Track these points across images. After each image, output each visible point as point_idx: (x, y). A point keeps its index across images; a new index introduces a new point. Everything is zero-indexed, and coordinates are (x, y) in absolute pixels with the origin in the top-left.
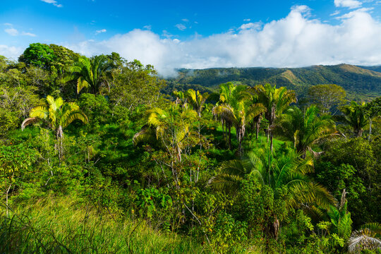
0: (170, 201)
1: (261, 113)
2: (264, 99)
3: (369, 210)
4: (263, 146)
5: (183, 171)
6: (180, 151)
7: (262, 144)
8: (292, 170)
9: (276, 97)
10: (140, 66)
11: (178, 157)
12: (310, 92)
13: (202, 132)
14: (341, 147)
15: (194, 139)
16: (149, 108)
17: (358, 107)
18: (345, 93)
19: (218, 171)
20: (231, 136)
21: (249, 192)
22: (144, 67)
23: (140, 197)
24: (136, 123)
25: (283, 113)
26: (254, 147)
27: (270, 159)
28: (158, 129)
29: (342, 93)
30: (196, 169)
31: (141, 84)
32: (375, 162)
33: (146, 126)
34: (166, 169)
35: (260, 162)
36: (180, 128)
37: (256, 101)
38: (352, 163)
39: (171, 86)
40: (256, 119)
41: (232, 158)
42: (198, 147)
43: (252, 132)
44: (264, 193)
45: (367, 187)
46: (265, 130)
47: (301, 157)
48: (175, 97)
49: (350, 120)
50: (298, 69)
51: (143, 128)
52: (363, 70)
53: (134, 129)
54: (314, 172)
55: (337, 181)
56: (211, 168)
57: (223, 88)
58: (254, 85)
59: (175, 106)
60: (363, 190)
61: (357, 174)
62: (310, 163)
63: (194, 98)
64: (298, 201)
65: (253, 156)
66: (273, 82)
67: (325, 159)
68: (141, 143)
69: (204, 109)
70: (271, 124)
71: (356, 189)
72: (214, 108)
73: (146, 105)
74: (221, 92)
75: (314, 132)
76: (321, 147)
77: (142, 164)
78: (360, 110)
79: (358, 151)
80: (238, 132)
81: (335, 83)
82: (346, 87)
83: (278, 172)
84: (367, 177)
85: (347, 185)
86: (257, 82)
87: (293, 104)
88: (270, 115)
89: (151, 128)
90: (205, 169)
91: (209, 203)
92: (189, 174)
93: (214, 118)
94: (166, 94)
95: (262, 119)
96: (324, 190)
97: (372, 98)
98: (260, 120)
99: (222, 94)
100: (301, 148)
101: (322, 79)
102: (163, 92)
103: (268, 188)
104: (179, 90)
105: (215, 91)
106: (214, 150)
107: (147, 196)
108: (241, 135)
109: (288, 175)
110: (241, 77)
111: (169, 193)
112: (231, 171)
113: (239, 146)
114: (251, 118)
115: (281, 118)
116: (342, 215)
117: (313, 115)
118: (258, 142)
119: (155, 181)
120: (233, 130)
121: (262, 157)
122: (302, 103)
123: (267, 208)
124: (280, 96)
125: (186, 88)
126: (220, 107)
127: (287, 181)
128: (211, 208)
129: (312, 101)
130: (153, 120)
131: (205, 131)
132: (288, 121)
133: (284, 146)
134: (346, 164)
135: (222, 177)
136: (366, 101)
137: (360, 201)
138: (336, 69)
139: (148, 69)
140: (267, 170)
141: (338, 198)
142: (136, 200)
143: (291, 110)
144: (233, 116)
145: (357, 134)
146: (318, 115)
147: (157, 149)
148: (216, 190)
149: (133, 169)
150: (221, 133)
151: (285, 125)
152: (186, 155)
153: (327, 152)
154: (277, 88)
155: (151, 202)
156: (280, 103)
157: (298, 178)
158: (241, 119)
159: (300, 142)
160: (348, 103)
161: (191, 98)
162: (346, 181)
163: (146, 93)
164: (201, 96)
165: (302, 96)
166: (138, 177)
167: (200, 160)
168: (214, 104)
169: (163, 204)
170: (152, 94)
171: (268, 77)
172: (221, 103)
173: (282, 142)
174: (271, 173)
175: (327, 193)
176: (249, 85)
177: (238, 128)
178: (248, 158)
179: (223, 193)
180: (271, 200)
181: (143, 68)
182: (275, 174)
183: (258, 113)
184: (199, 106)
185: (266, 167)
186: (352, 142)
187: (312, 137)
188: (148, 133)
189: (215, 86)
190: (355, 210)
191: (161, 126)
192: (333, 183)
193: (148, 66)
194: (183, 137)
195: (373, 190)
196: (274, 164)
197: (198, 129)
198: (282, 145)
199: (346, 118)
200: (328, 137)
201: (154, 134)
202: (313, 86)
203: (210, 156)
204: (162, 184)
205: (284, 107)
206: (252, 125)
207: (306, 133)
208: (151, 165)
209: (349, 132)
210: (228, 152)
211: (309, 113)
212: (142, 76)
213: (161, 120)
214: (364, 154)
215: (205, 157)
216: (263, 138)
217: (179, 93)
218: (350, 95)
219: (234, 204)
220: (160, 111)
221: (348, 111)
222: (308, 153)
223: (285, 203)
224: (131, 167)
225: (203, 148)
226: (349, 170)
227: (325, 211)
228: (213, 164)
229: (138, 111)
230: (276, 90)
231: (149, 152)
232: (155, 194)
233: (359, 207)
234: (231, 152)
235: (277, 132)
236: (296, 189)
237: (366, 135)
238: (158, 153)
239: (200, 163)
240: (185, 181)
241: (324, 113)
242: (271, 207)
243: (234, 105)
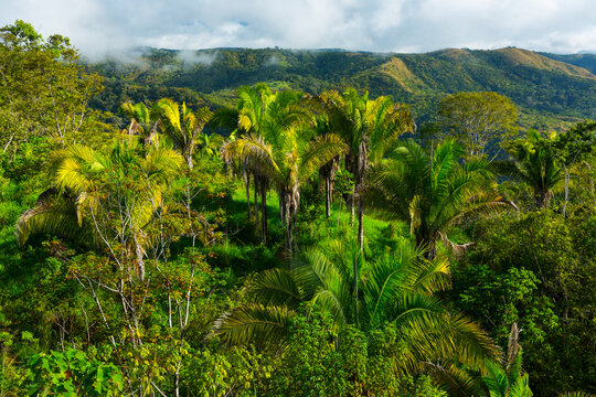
0: (117, 379)
1: (337, 158)
2: (342, 124)
3: (565, 365)
4: (341, 234)
5: (149, 301)
6: (141, 251)
7: (338, 228)
8: (404, 286)
9: (370, 119)
10: (31, 38)
11: (138, 268)
12: (444, 109)
13: (196, 205)
14: (509, 232)
15: (176, 221)
16: (59, 146)
17: (542, 143)
18: (517, 111)
19: (236, 298)
20: (267, 211)
21: (311, 343)
22: (43, 41)
23: (38, 373)
24: (22, 184)
25: (385, 157)
26: (321, 238)
27: (357, 264)
28: (81, 200)
29: (509, 112)
30: (184, 296)
31: (35, 84)
32: (576, 262)
33: (50, 193)
34: (105, 298)
35: (335, 272)
36: (141, 196)
37: (323, 130)
38: (531, 266)
39: (117, 89)
40: (325, 171)
41: (270, 265)
42: (186, 241)
43: (317, 202)
44: (344, 344)
45: (561, 315)
46: (345, 196)
47: (426, 255)
48: (126, 118)
49: (525, 171)
50: (418, 57)
51: (42, 197)
52: (552, 63)
53: (18, 201)
54: (450, 286)
55: (500, 307)
56: (221, 291)
57: (246, 97)
58: (320, 92)
59: (130, 139)
60: (554, 324)
61: (541, 290)
62: (443, 268)
63: (175, 119)
64: (420, 358)
65: (318, 257)
66: (362, 85)
67: (477, 259)
68: (37, 236)
69: (200, 147)
70: (358, 181)
71: (538, 322)
72: (225, 145)
73: (50, 139)
74: (241, 107)
75: (451, 200)
76: (468, 232)
77: (42, 289)
78: (546, 148)
79: (543, 239)
80: (283, 202)
81: (495, 89)
82: (517, 98)
83: (375, 294)
84: (561, 295)
85: (520, 315)
86: (326, 83)
87: (408, 135)
88: (357, 159)
89: (66, 196)
90: (206, 295)
91: (214, 376)
92: (166, 309)
93: (224, 171)
94: (104, 109)
95: (339, 170)
96: (472, 327)
97: (570, 124)
98: (333, 174)
99: (244, 110)
100: (424, 235)
101: (468, 80)
102: (94, 104)
103: (355, 332)
104: (136, 99)
105: (230, 106)
106: (227, 248)
107: (57, 371)
108: (292, 208)
109: (397, 299)
110: (289, 70)
111: (115, 359)
112: (269, 295)
113: (285, 235)
114: (312, 169)
115: (380, 168)
116: (513, 381)
117: (450, 162)
118: (330, 224)
119: (79, 330)
120: (273, 198)
121: (337, 260)
122: (425, 134)
123: (353, 379)
124: (379, 118)
125: (154, 96)
126: (241, 143)
127: (395, 313)
128: (219, 388)
129: (447, 129)
130: (68, 175)
131: (202, 200)
132: (396, 174)
133: (387, 232)
134: (518, 267)
135: (248, 311)
136: (557, 129)
137: (549, 348)
138: (497, 59)
139: (55, 45)
140: (352, 291)
141: (503, 343)
142: (27, 381)
143: (403, 149)
144: (271, 165)
145: (540, 202)
146: (460, 162)
147: (82, 249)
148: (231, 344)
149: (19, 302)
150: (242, 206)
151: (390, 184)
152: (156, 263)
153: (481, 244)
154: (372, 97)
155: (68, 385)
156: (378, 134)
157: (418, 304)
158: (290, 171)
159: (423, 222)
160: (521, 134)
161: (166, 121)
162: (519, 305)
163: (50, 108)
164: (192, 116)
165: (426, 117)
166: (33, 322)
167: (193, 274)
168: (226, 135)
169: (98, 386)
170: (67, 111)
171: (350, 74)
172: (241, 132)
173: (386, 225)
174: (361, 295)
175: (480, 334)
176: (308, 91)
177: (284, 192)
178: (306, 262)
179: (249, 349)
180: (363, 359)
181: (40, 43)
182: (368, 299)
183: (328, 156)
184: (189, 141)
185: (349, 283)
186: (530, 220)
187: (449, 211)
188: (56, 211)
189: (227, 92)
190: (539, 369)
191: (89, 191)
192: (492, 310)
193: (55, 39)
194: (148, 217)
195: (572, 323)
196: (366, 272)
197: (185, 198)
198: (383, 231)
199: (519, 166)
200: (481, 209)
201: (71, 212)
202: (450, 95)
203: (217, 261)
204: (97, 336)
205: (386, 143)
206: (316, 187)
207: (435, 201)
208: (66, 291)
209: (524, 199)
210: (260, 251)
211: (442, 157)
212: (37, 63)
213: (91, 176)
214: (555, 245)
215: (206, 265)
216: (341, 216)
217: (137, 108)
218: (525, 116)
219: (276, 374)
220: (87, 153)
221: (522, 152)
222: (440, 247)
223: (392, 363)
224: (13, 298)
225: (199, 244)
226: (524, 282)
227: (475, 375)
228: (224, 282)
229: (29, 153)
230: (370, 104)
231: (61, 258)
232: (76, 364)
233: (546, 360)
234: (267, 252)
235: (372, 201)
236: (415, 331)
237: (558, 203)
238: (84, 260)
239: (193, 279)
240: (156, 328)
241: (472, 157)
242: (363, 376)
243: (273, 137)
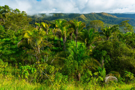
0: (36, 70)
1: (73, 32)
2: (73, 26)
3: (111, 67)
4: (74, 45)
5: (41, 57)
6: (39, 49)
7: (73, 44)
8: (84, 54)
9: (78, 25)
10: (19, 12)
11: (39, 51)
12: (91, 23)
13: (48, 40)
14: (102, 44)
15: (45, 43)
16: (24, 31)
17: (108, 29)
18: (104, 23)
19: (56, 56)
20: (61, 41)
21: (69, 64)
22: (21, 12)
23: (22, 70)
24: (18, 37)
25: (81, 32)
26: (70, 46)
27: (76, 50)
28: (29, 40)
29: (102, 24)
30: (47, 56)
31: (20, 20)
32: (114, 49)
33: (23, 39)
34: (33, 57)
35: (72, 52)
36: (39, 39)
37: (70, 27)
38: (106, 50)
39: (34, 21)
40: (71, 34)
41: (61, 51)
42: (47, 47)
43: (69, 40)
44: (74, 64)
45: (111, 58)
46: (74, 39)
47: (88, 49)
48: (36, 25)
49: (105, 34)
50: (87, 14)
51: (22, 39)
52: (110, 15)
53: (17, 40)
54: (92, 54)
55: (101, 57)
56: (53, 55)
57: (57, 22)
58: (69, 21)
59: (37, 29)
60: (110, 60)
61: (107, 54)
62: (91, 51)
63: (44, 26)
64: (87, 66)
65: (70, 49)
66: (77, 19)
67: (97, 49)
68: (21, 46)
69: (49, 30)
70: (76, 36)
71: (107, 59)
72: (53, 30)
73: (23, 29)
74: (56, 23)
75: (92, 39)
76: (95, 44)
77: (22, 55)
78: (109, 30)
79: (108, 45)
80: (63, 40)
81: (100, 20)
82: (104, 21)
83: (79, 55)
84: (111, 55)
85: (104, 58)
86: (71, 19)
87: (85, 28)
88: (76, 32)
89: (26, 39)
90: (50, 56)
91: (52, 70)
92: (44, 59)
93: (53, 35)
94: (32, 24)
95: (73, 34)
96: (96, 61)
97: (113, 26)
98: (72, 35)
99: (56, 24)
100: (88, 45)
101: (95, 18)
102: (30, 23)
103: (76, 62)
104: (38, 22)
105: (54, 23)
106: (54, 48)
107: (25, 69)
108: (65, 41)
109: (83, 56)
110: (64, 17)
111: (35, 67)
112: (62, 56)
113: (64, 46)
114: (68, 34)
115: (80, 34)
116: (103, 69)
117: (92, 32)
118: (72, 43)
119: (29, 62)
120: (62, 39)
121: (73, 49)
122: (88, 27)
123: (76, 69)
124: (80, 25)
125: (41, 22)
126: (56, 30)
127: (83, 58)
128: (53, 71)
129: (92, 27)
130: (26, 36)
131: (49, 40)
132: (83, 35)
133: (81, 45)
134: (104, 50)
135: (58, 58)
136: (111, 27)
137: (109, 64)
138: (100, 14)
139: (23, 13)
140: (75, 55)
141: (101, 63)
142: (20, 71)
143: (84, 30)
144: (61, 33)
145: (107, 39)
146: (94, 32)
147: (29, 48)
148: (55, 64)
149: (18, 58)
150: (56, 41)
151: (82, 36)
152: (42, 51)
153: (97, 46)
154: (78, 21)
155: (27, 72)
156: (80, 28)
157: (87, 57)
158: (64, 34)
159: (87, 43)
160: (104, 27)
161: (43, 26)
162: (104, 57)
163: (23, 24)
164: (47, 25)
165: (88, 25)
166: (21, 61)
168: (53, 28)
169: (32, 72)
170: (25, 25)
171: (75, 17)
172: (56, 28)
173: (81, 43)
174: (77, 55)
175: (97, 62)
176: (67, 20)
177: (64, 38)
178: (68, 50)
179: (58, 65)
180: (77, 66)
181: (20, 13)
182: (78, 56)
183: (71, 32)
184: (47, 29)
185: (75, 53)
186: (106, 42)
187: (92, 41)
188: (24, 42)
189: (54, 21)
190: (107, 67)
191: (30, 38)
192: (99, 58)
193: (23, 12)
194: (40, 43)
195: (113, 60)
196: (78, 52)
197: (46, 39)
198: (81, 44)
199: (104, 33)
200: (97, 40)
201: (27, 42)
202: (92, 21)
203: (52, 50)
204: (32, 63)
205: (81, 29)
206: (69, 37)
207: (89, 39)
208: (26, 56)
209: (105, 39)
210: (60, 48)
211: (91, 31)
212: (20, 16)
213: (30, 36)
214: (110, 46)
215: (50, 51)
216: (74, 42)
217: (38, 24)
218: (105, 24)
219: (62, 69)
220: (29, 32)
221: (104, 31)
222: (90, 47)
223: (82, 67)
224: (17, 57)
225: (49, 47)
226: (105, 53)
227: (96, 69)
228: (53, 54)
229: (19, 32)
230: (78, 23)
231: (25, 50)
232: (28, 68)
233: (108, 66)
234: (61, 48)
235: (79, 39)
236: (86, 61)
237: (111, 39)
238: (29, 50)
239: (48, 53)
240: (42, 62)
241: (96, 32)
242: (77, 69)
243: (61, 29)
